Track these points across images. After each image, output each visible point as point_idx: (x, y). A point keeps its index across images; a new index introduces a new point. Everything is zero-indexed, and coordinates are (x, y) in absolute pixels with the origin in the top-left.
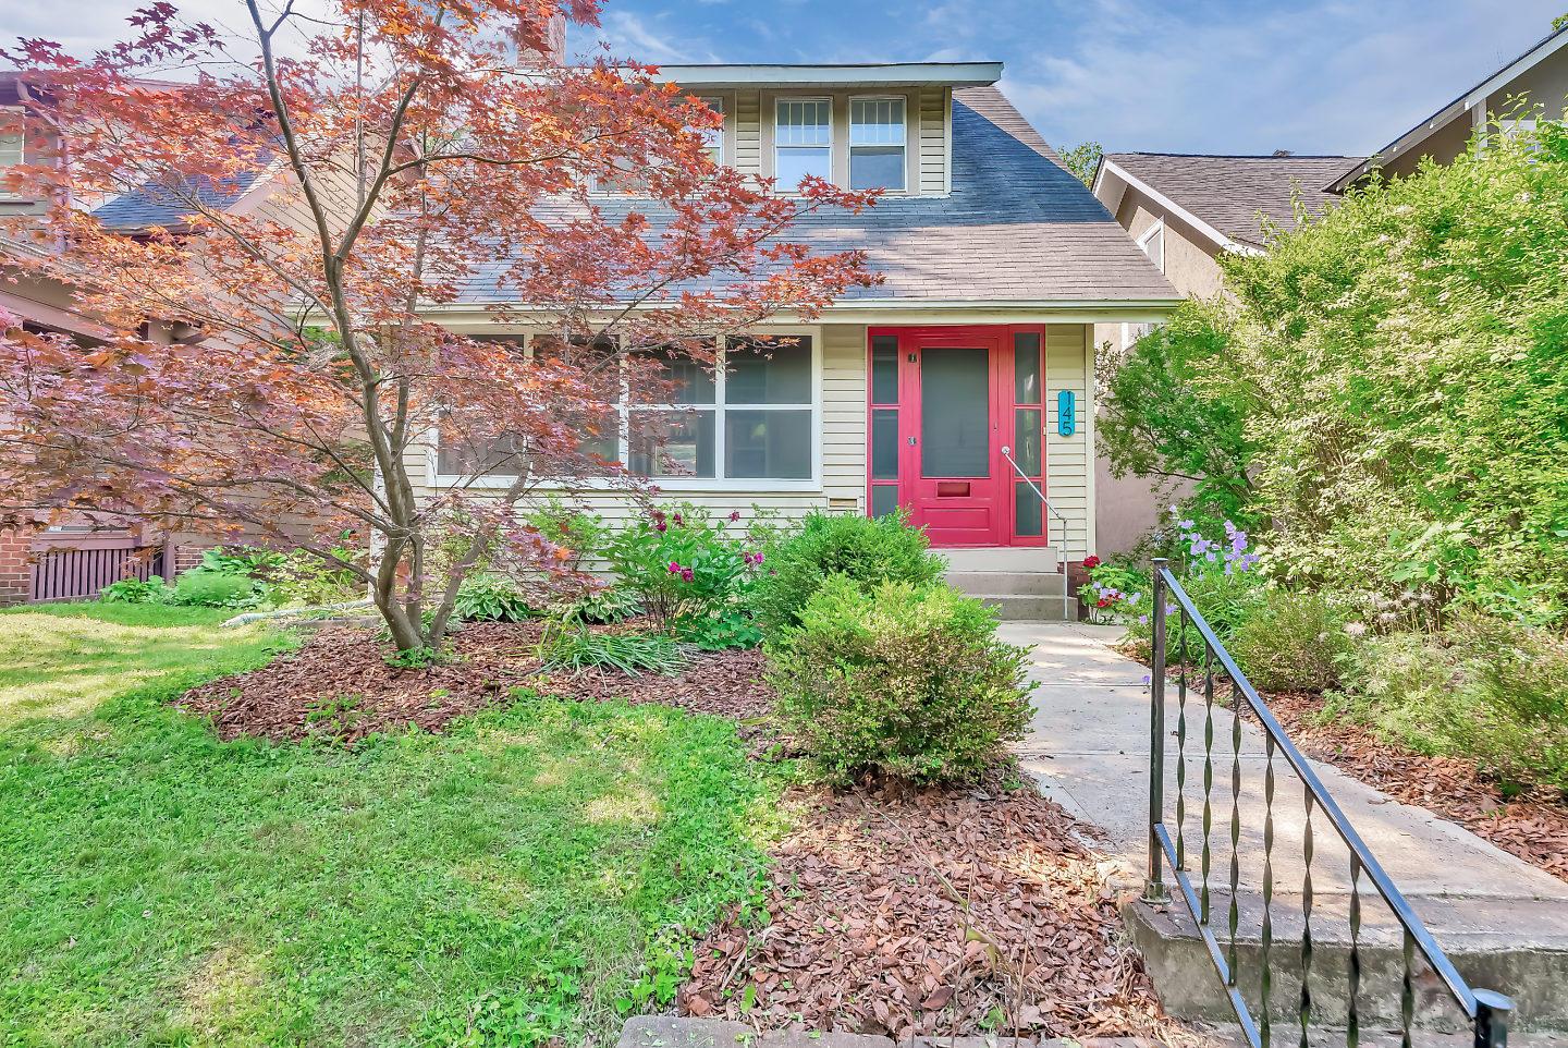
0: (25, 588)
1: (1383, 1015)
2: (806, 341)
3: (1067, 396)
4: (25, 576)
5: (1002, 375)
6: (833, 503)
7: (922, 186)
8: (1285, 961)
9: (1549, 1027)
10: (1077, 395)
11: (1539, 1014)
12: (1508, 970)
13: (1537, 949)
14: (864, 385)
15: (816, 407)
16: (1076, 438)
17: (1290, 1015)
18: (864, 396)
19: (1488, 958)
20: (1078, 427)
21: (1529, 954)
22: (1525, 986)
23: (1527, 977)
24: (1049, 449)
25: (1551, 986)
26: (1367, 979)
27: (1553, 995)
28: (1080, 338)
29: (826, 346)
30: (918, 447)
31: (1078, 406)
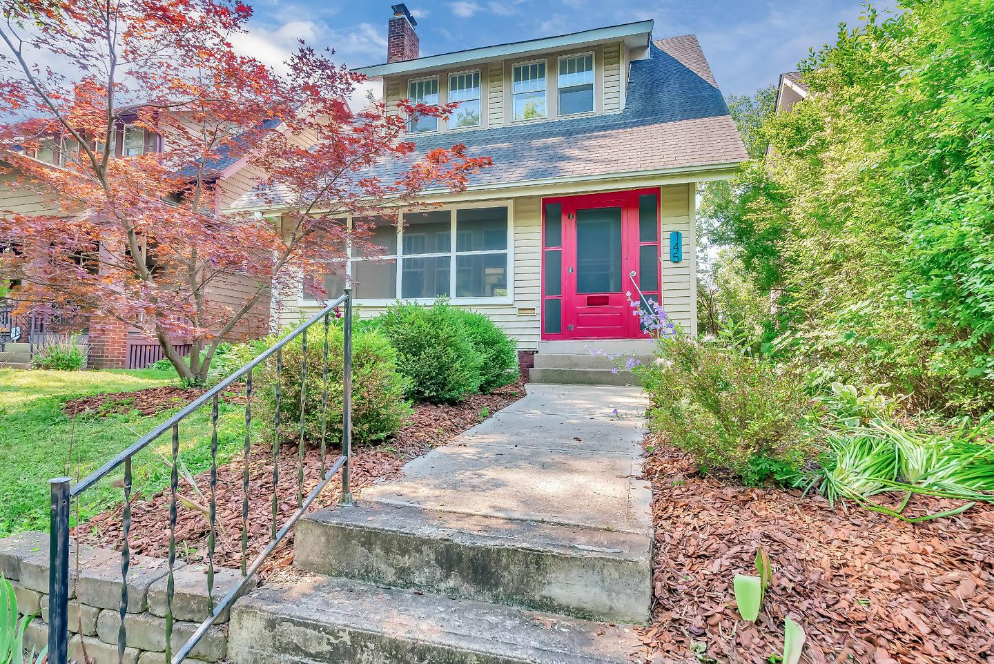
0: (123, 362)
1: (416, 582)
2: (504, 210)
3: (676, 236)
4: (123, 357)
5: (630, 223)
6: (521, 312)
7: (605, 107)
8: (363, 539)
9: (522, 603)
10: (684, 234)
11: (517, 593)
12: (500, 561)
13: (523, 548)
14: (539, 236)
15: (510, 251)
16: (682, 264)
17: (362, 575)
18: (539, 243)
19: (488, 551)
20: (684, 256)
21: (516, 551)
22: (510, 573)
23: (512, 567)
24: (664, 272)
25: (528, 575)
26: (410, 557)
27: (528, 581)
28: (686, 195)
29: (516, 212)
30: (575, 273)
31: (684, 241)
